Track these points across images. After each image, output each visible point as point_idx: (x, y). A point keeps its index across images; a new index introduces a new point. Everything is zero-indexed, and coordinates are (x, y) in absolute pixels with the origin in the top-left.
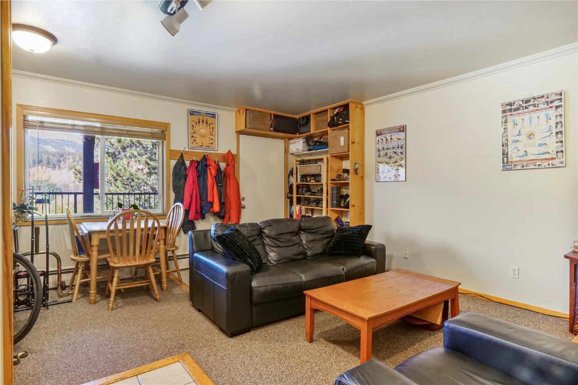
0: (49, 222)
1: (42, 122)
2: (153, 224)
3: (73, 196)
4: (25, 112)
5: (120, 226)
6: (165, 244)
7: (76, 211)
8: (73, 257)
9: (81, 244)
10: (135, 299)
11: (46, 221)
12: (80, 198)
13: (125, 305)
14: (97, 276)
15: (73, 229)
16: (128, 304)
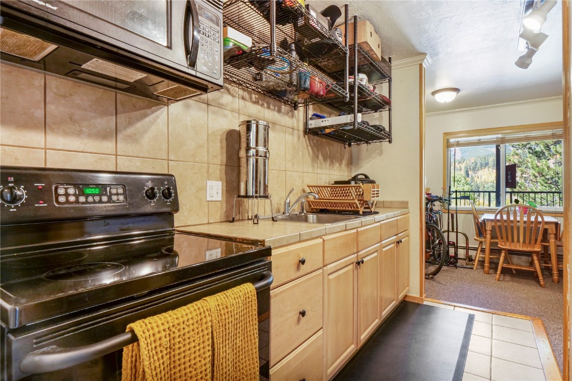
0: (458, 212)
1: (458, 142)
2: (536, 218)
3: (487, 194)
4: (448, 137)
5: (505, 217)
6: (556, 238)
7: (489, 205)
8: (476, 238)
9: (481, 228)
10: (522, 280)
11: (456, 210)
12: (493, 195)
13: (510, 281)
14: (490, 255)
15: (476, 218)
16: (514, 281)
